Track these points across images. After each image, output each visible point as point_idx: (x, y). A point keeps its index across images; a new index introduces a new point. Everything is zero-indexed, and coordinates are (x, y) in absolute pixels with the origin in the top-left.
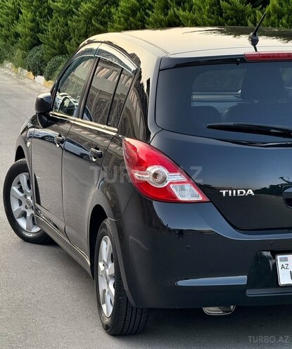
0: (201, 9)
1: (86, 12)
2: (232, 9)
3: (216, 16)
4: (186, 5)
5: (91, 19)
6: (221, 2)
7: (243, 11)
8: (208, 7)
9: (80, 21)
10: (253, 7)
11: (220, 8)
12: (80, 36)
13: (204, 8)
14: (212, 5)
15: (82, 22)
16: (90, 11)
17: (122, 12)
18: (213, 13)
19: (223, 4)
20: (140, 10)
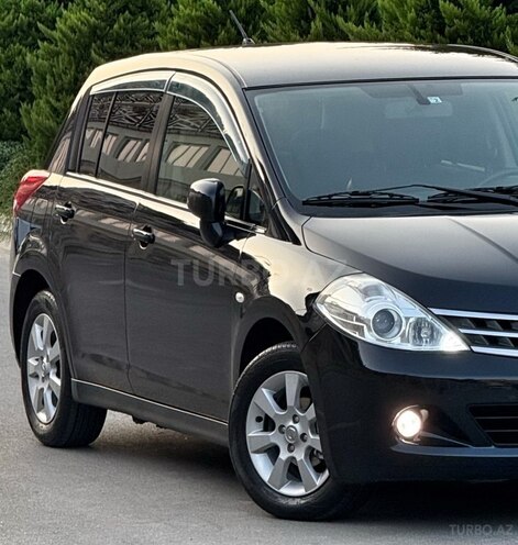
0: (397, 19)
1: (74, 31)
2: (465, 18)
3: (430, 33)
4: (351, 10)
5: (87, 47)
6: (441, 2)
7: (486, 22)
8: (412, 15)
9: (58, 54)
10: (508, 12)
11: (439, 16)
12: (59, 92)
13: (404, 16)
14: (420, 10)
15: (64, 57)
16: (84, 28)
17: (181, 28)
18: (423, 27)
19: (445, 6)
20: (224, 25)
